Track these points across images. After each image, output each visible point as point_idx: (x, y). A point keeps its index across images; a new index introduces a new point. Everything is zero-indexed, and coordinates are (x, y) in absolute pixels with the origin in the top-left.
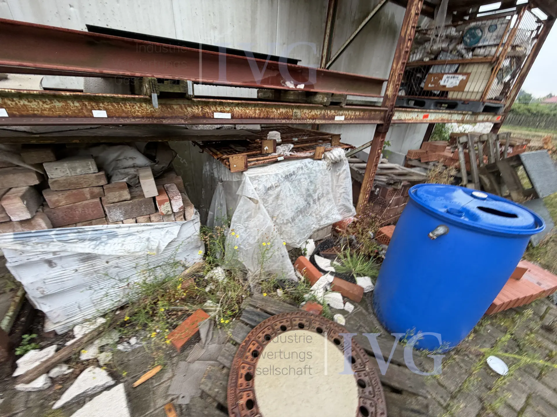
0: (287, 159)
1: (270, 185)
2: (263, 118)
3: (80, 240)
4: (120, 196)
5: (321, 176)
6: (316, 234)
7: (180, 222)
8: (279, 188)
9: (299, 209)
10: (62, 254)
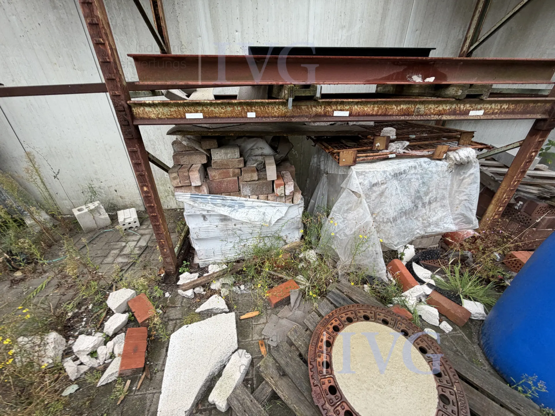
0: (399, 156)
1: (376, 181)
2: (380, 115)
3: (223, 205)
4: (252, 177)
5: (438, 178)
6: (418, 240)
7: (289, 204)
8: (385, 186)
9: (404, 211)
10: (212, 213)
